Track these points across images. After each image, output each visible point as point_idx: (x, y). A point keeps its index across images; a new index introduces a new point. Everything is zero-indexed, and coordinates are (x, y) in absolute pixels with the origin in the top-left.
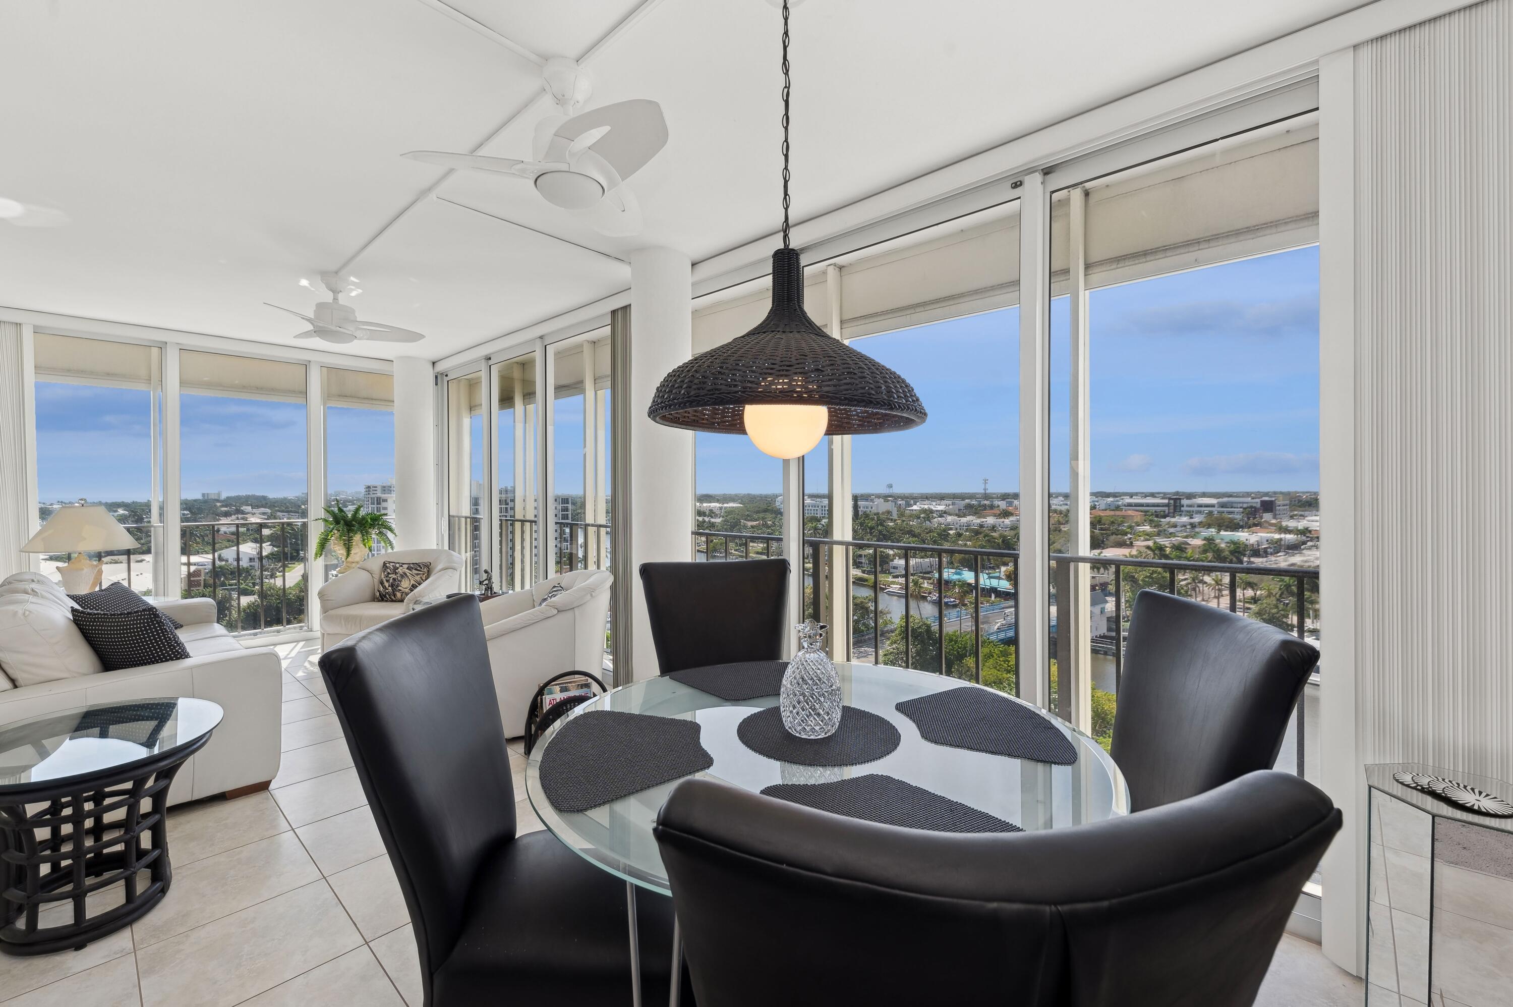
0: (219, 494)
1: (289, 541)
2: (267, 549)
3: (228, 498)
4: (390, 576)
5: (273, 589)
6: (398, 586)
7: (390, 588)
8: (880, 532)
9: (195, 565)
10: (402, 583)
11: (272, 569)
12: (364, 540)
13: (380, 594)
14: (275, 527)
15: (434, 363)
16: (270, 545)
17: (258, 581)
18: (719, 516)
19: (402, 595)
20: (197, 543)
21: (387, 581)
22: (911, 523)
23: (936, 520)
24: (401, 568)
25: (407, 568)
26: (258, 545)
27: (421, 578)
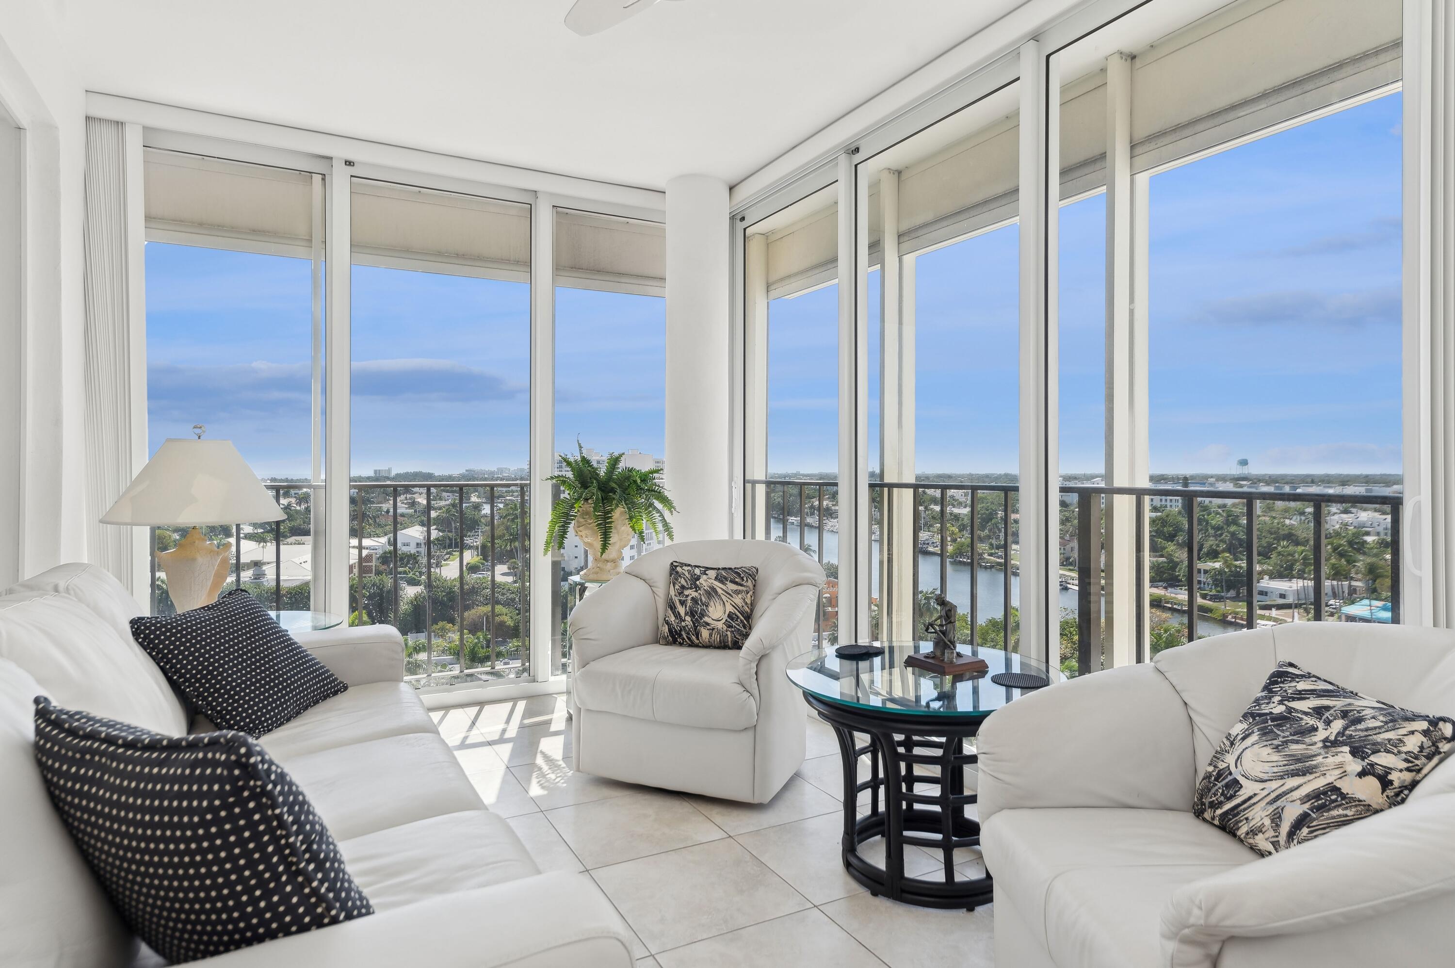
0: (389, 470)
1: (453, 525)
2: (435, 534)
3: (397, 474)
4: (686, 592)
5: (439, 580)
6: (702, 615)
7: (688, 618)
8: (1233, 534)
9: (367, 549)
10: (710, 609)
11: (438, 556)
12: (631, 518)
13: (670, 630)
14: (440, 509)
15: (731, 189)
16: (435, 529)
17: (424, 570)
18: (963, 505)
19: (711, 635)
20: (370, 525)
21: (683, 603)
22: (1287, 522)
23: (1336, 517)
24: (705, 577)
25: (716, 579)
26: (425, 529)
27: (744, 600)
